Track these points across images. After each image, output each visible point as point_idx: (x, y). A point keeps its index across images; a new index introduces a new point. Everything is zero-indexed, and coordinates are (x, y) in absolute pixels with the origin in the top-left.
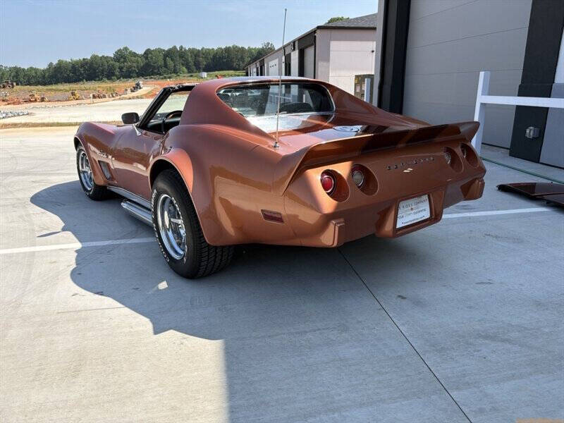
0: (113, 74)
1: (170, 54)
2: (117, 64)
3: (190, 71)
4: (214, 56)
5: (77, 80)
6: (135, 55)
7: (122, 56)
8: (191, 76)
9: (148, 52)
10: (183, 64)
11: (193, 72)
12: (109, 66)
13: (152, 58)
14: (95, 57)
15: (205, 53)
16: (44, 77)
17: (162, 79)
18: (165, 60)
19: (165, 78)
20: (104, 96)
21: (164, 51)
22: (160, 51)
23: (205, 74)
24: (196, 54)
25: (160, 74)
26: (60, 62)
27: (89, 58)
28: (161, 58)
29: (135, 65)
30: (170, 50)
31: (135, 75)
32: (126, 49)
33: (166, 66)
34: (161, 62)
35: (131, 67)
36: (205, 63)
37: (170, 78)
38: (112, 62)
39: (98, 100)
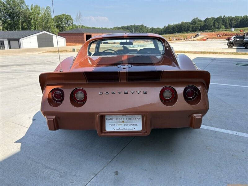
0: (189, 30)
1: (217, 20)
2: (191, 25)
3: (226, 27)
4: (241, 20)
5: (173, 33)
6: (200, 21)
7: (194, 22)
8: (226, 30)
9: (207, 19)
10: (223, 25)
11: (228, 28)
12: (187, 26)
13: (208, 22)
14: (183, 23)
15: (236, 19)
16: (161, 31)
17: (211, 32)
18: (214, 23)
19: (212, 31)
20: (181, 40)
21: (215, 18)
22: (213, 18)
23: (233, 29)
24: (231, 19)
25: (210, 30)
26: (169, 25)
27: (180, 23)
28: (213, 22)
29: (199, 25)
30: (218, 18)
31: (198, 30)
32: (197, 18)
33: (214, 25)
34: (212, 24)
35: (197, 26)
36: (235, 24)
37: (215, 31)
38: (189, 25)
39: (178, 41)
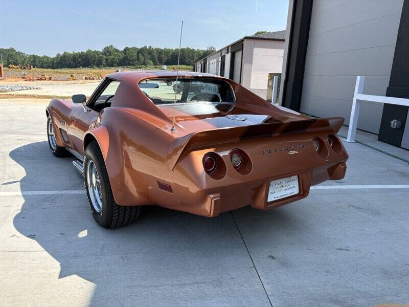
0: (102, 64)
1: (141, 51)
2: (105, 57)
3: (155, 64)
4: (173, 54)
5: (76, 67)
6: (117, 51)
7: (108, 51)
8: (156, 68)
9: (126, 49)
10: (150, 59)
11: (157, 65)
12: (98, 58)
13: (129, 54)
14: (89, 51)
15: (166, 52)
16: (53, 63)
17: (135, 68)
18: (138, 55)
19: (137, 68)
20: (93, 79)
21: (138, 49)
22: (135, 49)
23: (165, 67)
24: (160, 52)
25: (134, 65)
26: (65, 53)
27: (85, 51)
28: (135, 54)
29: (117, 58)
30: (142, 49)
31: (116, 65)
32: (111, 46)
33: (138, 59)
34: (135, 57)
35: (114, 59)
36: (166, 59)
37: (140, 68)
38: (100, 55)
39: (88, 81)
